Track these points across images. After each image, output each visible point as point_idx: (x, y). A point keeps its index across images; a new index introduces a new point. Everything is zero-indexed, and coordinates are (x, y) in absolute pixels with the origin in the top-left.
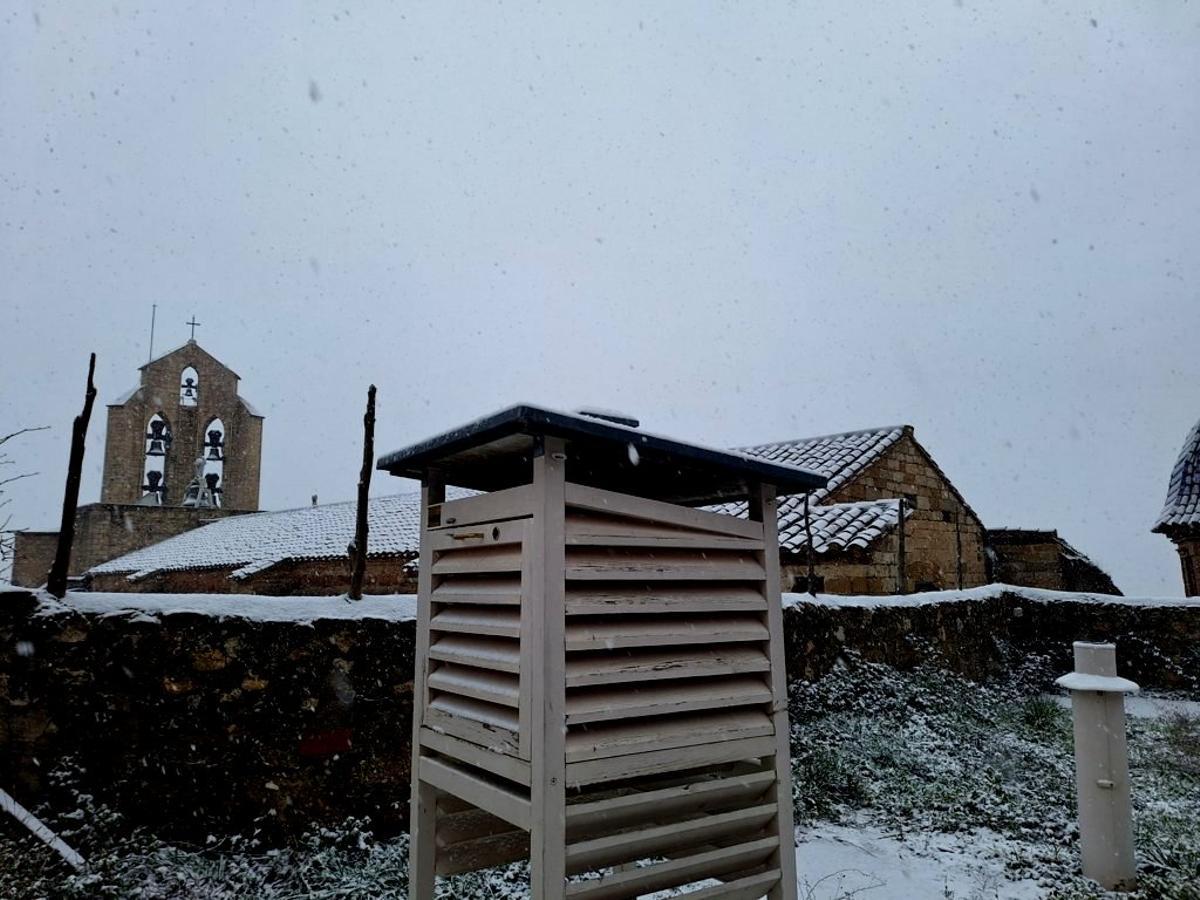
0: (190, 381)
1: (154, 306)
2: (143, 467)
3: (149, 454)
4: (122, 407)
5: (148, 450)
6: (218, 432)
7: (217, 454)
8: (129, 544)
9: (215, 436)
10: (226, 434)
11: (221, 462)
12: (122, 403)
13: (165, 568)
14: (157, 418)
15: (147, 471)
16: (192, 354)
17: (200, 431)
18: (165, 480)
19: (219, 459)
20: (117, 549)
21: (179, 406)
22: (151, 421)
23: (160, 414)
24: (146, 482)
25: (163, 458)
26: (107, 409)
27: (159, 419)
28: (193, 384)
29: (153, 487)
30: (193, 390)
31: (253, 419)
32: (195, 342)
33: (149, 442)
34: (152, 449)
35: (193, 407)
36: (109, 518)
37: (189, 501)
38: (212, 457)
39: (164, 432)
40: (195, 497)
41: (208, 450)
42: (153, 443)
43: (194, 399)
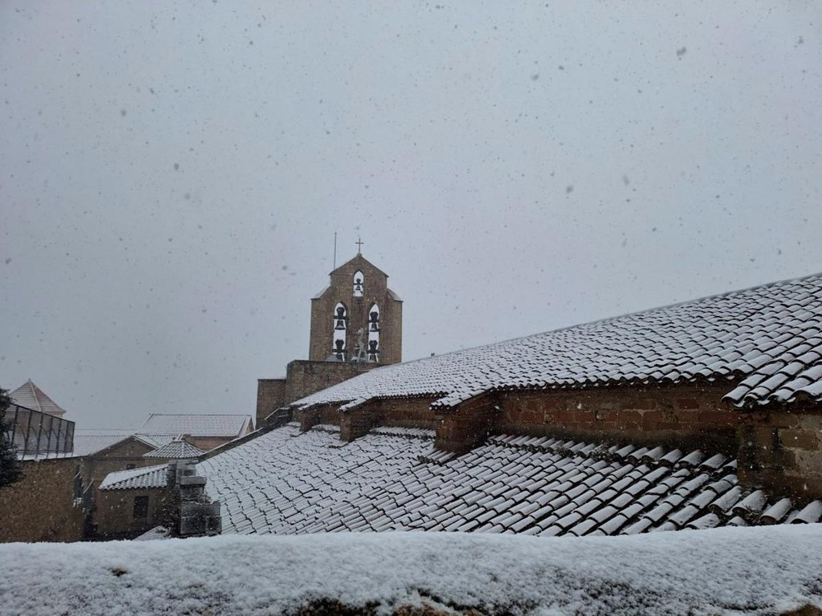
0: (359, 281)
1: (336, 234)
2: (333, 337)
3: (336, 329)
4: (319, 299)
5: (335, 325)
6: (376, 313)
7: (376, 327)
8: (316, 387)
9: (374, 315)
10: (381, 314)
11: (377, 333)
12: (318, 297)
13: (320, 402)
14: (340, 305)
15: (335, 340)
16: (359, 263)
17: (365, 312)
18: (346, 346)
19: (377, 330)
20: (308, 390)
21: (353, 297)
22: (337, 307)
23: (342, 303)
24: (335, 347)
25: (344, 331)
26: (311, 301)
27: (342, 306)
28: (361, 282)
29: (339, 350)
30: (361, 286)
31: (396, 303)
32: (361, 255)
33: (336, 321)
34: (338, 325)
35: (360, 297)
36: (303, 369)
37: (354, 358)
38: (373, 329)
39: (345, 314)
40: (357, 356)
41: (371, 324)
42: (338, 322)
43: (361, 292)
